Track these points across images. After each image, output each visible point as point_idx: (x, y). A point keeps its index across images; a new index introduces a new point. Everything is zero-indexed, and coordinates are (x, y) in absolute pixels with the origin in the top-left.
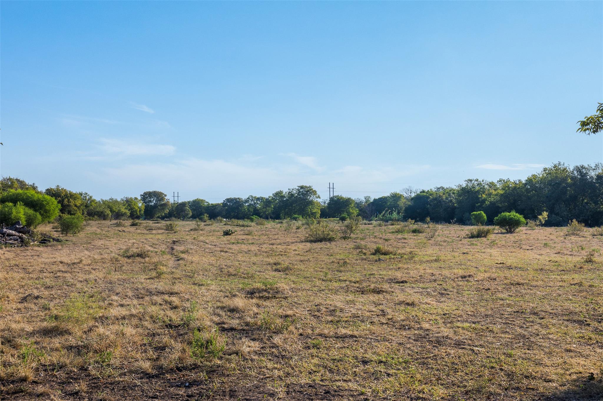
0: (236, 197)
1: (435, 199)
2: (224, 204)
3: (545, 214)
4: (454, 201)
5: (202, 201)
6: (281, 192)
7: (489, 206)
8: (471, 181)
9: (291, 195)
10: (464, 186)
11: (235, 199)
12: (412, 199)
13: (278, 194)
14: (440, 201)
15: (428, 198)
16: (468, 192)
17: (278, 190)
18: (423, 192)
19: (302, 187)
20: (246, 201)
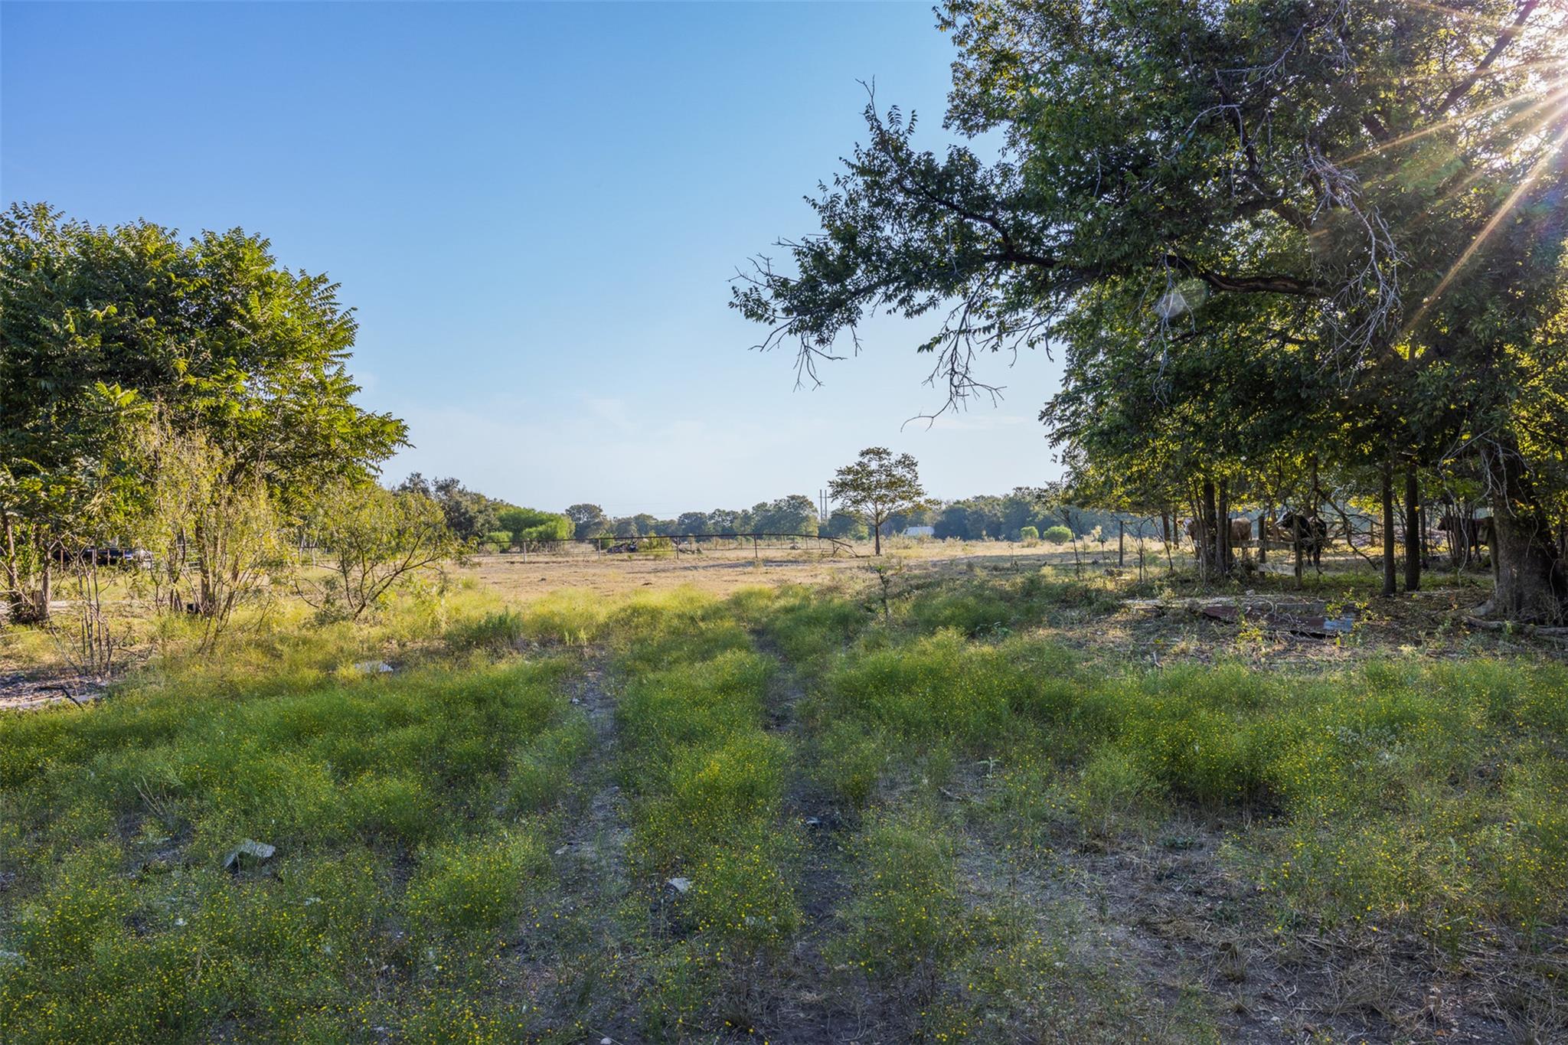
0: (698, 511)
1: (976, 512)
2: (681, 522)
3: (1099, 528)
4: (999, 514)
5: (650, 517)
6: (764, 505)
7: (1043, 520)
8: (1020, 489)
9: (778, 507)
10: (1012, 495)
11: (695, 514)
12: (944, 512)
13: (761, 507)
14: (981, 516)
15: (965, 510)
16: (1017, 503)
17: (760, 502)
18: (958, 502)
19: (793, 498)
20: (712, 517)
